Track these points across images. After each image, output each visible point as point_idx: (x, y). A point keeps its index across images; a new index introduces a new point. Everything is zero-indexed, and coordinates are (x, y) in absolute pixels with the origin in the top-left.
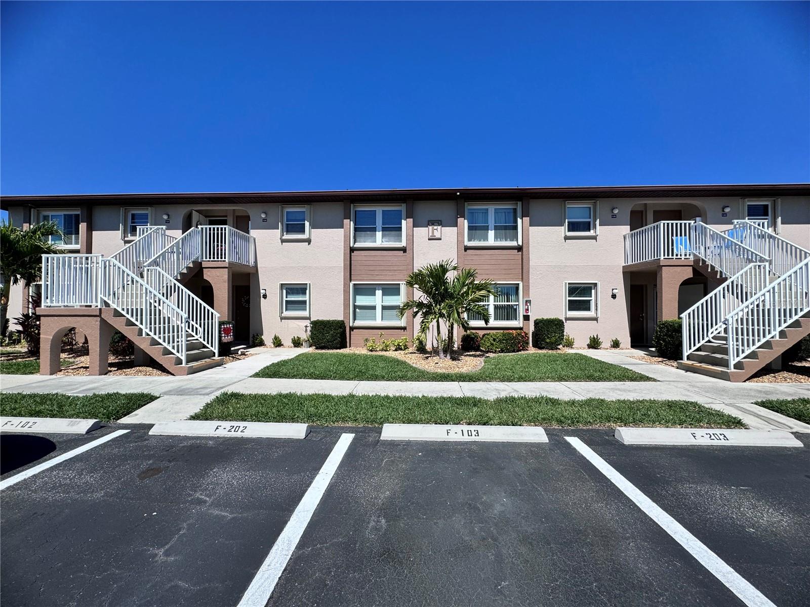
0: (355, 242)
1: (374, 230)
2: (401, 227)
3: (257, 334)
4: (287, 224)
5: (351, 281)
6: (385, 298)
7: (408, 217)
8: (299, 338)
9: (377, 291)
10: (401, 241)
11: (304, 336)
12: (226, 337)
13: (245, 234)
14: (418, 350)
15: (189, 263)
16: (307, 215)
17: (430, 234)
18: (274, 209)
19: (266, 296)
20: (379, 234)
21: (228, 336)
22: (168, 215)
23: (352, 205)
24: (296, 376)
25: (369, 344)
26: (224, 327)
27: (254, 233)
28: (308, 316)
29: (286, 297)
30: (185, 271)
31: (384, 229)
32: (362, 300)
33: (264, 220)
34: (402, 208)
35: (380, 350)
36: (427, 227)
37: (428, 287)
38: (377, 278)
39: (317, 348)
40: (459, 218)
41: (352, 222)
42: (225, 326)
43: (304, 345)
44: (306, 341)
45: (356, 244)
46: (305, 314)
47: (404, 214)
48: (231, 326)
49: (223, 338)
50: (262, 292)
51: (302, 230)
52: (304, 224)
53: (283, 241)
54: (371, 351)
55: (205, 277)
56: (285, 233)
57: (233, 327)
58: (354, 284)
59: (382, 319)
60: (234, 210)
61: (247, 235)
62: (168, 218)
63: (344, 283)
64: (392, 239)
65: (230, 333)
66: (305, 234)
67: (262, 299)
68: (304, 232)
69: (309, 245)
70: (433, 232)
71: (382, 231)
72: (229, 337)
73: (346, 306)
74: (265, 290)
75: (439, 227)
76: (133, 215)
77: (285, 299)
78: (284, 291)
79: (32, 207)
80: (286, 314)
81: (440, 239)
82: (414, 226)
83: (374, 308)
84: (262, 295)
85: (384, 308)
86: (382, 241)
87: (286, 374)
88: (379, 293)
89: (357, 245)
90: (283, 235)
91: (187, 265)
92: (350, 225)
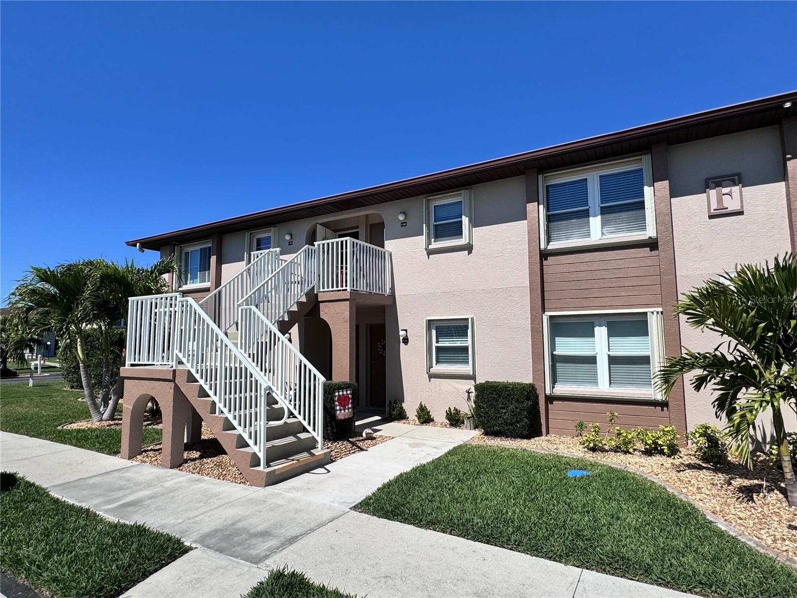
0: (549, 241)
1: (586, 214)
2: (643, 202)
3: (395, 400)
4: (436, 226)
5: (544, 310)
6: (615, 340)
7: (656, 179)
8: (457, 412)
9: (597, 329)
10: (644, 228)
11: (466, 408)
12: (343, 411)
13: (378, 248)
14: (705, 459)
15: (301, 296)
16: (465, 207)
17: (714, 205)
18: (418, 207)
19: (408, 339)
20: (595, 222)
21: (344, 410)
22: (291, 235)
23: (540, 177)
24: (435, 524)
25: (588, 435)
26: (339, 395)
27: (390, 245)
28: (471, 373)
29: (437, 342)
30: (295, 308)
31: (604, 211)
32: (568, 346)
33: (403, 224)
34: (644, 163)
35: (611, 450)
36: (705, 192)
37: (744, 323)
38: (597, 302)
39: (486, 434)
40: (790, 159)
41: (541, 207)
42: (341, 393)
43: (465, 422)
44: (469, 418)
45: (551, 243)
46: (466, 369)
47: (647, 174)
48: (349, 392)
49: (338, 412)
50: (402, 333)
51: (456, 231)
52: (462, 221)
53: (430, 253)
54: (594, 450)
55: (322, 316)
56: (433, 240)
57: (352, 394)
58: (551, 317)
59: (610, 383)
60: (367, 216)
61: (381, 249)
62: (291, 238)
63: (531, 315)
64: (624, 226)
65: (348, 405)
66: (462, 238)
67: (402, 345)
68: (462, 234)
69: (469, 254)
70: (720, 201)
71: (602, 214)
72: (347, 411)
73: (537, 356)
74: (406, 331)
75: (736, 189)
76: (259, 240)
77: (434, 344)
78: (434, 332)
79: (175, 245)
80: (438, 368)
81: (741, 213)
82: (671, 197)
83: (592, 360)
84: (401, 338)
85: (613, 361)
86: (603, 234)
87: (415, 516)
88: (601, 332)
89: (554, 245)
90: (429, 243)
91: (298, 299)
92: (537, 211)
